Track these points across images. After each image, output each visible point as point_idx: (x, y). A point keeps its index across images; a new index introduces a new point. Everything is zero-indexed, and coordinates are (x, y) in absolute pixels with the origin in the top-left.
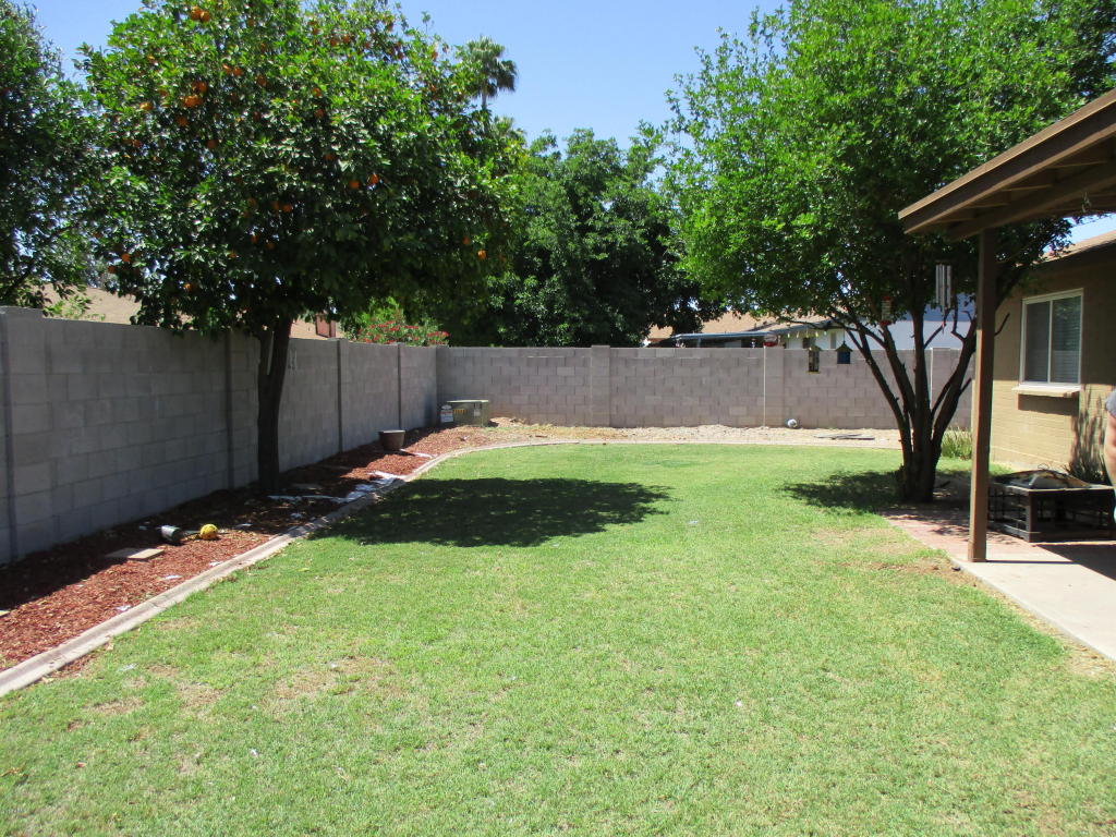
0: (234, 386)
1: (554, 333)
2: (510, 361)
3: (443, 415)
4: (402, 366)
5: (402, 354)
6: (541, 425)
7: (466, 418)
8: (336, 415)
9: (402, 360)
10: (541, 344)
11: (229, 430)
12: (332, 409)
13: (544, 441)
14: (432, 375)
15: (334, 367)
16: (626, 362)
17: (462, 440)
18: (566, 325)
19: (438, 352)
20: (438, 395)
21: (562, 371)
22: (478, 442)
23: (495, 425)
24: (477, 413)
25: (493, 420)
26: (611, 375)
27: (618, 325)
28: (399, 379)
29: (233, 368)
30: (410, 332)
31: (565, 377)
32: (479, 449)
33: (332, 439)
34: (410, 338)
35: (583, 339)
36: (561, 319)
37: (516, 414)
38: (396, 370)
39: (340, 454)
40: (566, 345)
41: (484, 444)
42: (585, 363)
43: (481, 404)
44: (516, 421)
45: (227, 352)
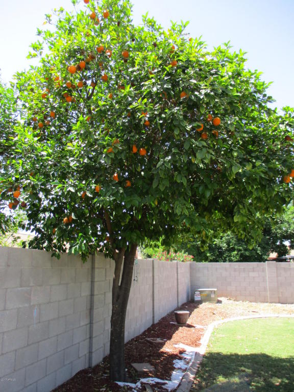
0: (96, 292)
1: (230, 256)
2: (226, 269)
3: (195, 297)
4: (179, 272)
5: (179, 267)
6: (243, 301)
7: (207, 298)
8: (152, 301)
9: (179, 269)
11: (91, 323)
12: (150, 300)
14: (188, 275)
15: (151, 275)
16: (285, 269)
17: (214, 314)
18: (236, 252)
19: (191, 265)
20: (191, 286)
21: (252, 274)
22: (224, 315)
23: (219, 302)
24: (213, 296)
25: (219, 299)
26: (277, 277)
27: (258, 252)
28: (177, 279)
29: (96, 279)
30: (175, 256)
31: (254, 277)
32: (226, 320)
33: (150, 317)
34: (176, 258)
36: (233, 249)
37: (229, 296)
38: (176, 274)
39: (153, 325)
40: (236, 261)
41: (225, 317)
42: (264, 270)
43: (215, 291)
44: (230, 299)
45: (93, 268)
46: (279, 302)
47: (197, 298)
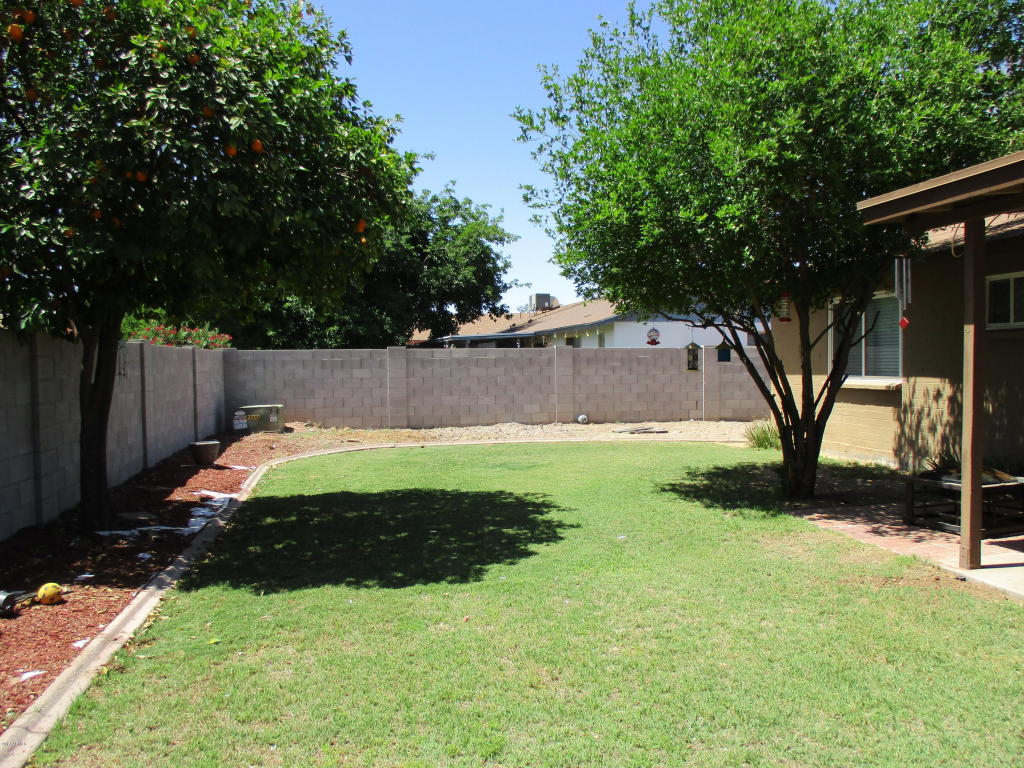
0: (41, 399)
1: (324, 336)
2: (304, 364)
3: (236, 422)
4: (197, 370)
5: (197, 358)
6: (337, 428)
7: (262, 424)
8: (140, 427)
9: (198, 364)
10: (311, 346)
11: (36, 452)
12: (136, 422)
13: (357, 446)
14: (219, 377)
15: (138, 373)
16: (423, 362)
17: (272, 448)
18: (336, 328)
19: (225, 355)
20: (226, 401)
21: (358, 373)
22: (291, 450)
23: (290, 430)
24: (273, 419)
25: (288, 425)
26: (407, 377)
27: (386, 327)
28: (195, 385)
29: (40, 376)
30: (188, 336)
31: (362, 379)
32: (294, 458)
33: (137, 454)
34: (190, 341)
35: (352, 341)
36: (331, 322)
37: (309, 419)
38: (191, 375)
39: (146, 471)
40: (335, 348)
41: (295, 452)
42: (381, 365)
43: (277, 410)
44: (311, 425)
45: (33, 358)
46: (408, 427)
47: (240, 424)
